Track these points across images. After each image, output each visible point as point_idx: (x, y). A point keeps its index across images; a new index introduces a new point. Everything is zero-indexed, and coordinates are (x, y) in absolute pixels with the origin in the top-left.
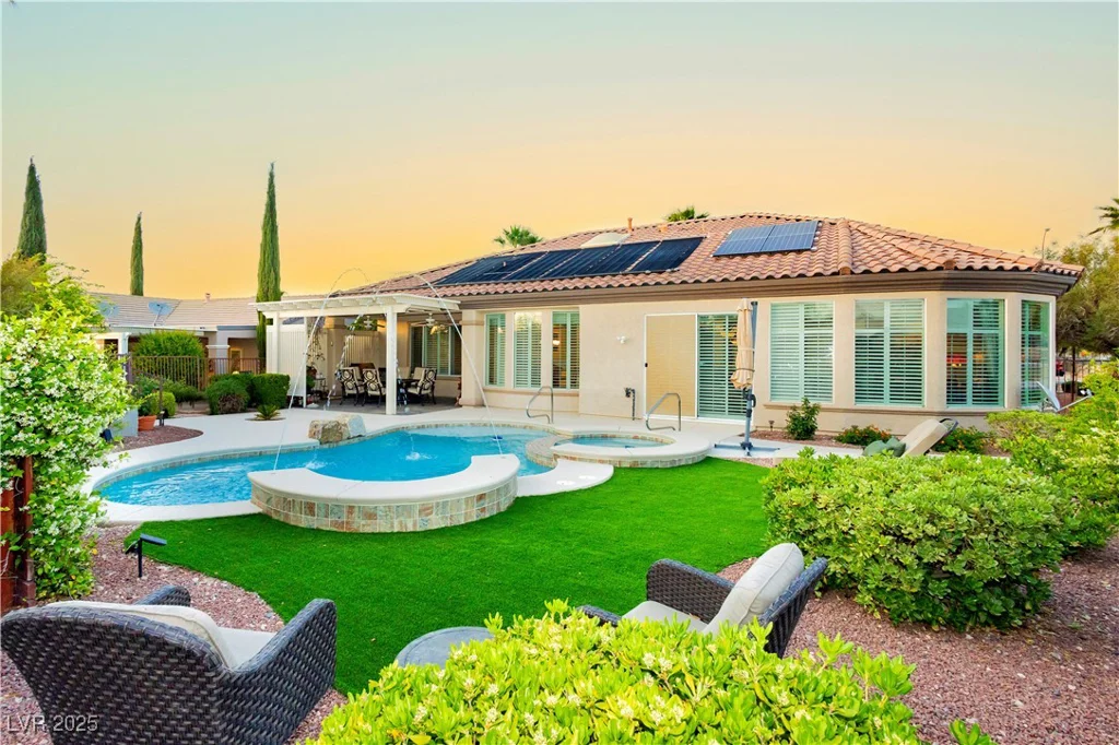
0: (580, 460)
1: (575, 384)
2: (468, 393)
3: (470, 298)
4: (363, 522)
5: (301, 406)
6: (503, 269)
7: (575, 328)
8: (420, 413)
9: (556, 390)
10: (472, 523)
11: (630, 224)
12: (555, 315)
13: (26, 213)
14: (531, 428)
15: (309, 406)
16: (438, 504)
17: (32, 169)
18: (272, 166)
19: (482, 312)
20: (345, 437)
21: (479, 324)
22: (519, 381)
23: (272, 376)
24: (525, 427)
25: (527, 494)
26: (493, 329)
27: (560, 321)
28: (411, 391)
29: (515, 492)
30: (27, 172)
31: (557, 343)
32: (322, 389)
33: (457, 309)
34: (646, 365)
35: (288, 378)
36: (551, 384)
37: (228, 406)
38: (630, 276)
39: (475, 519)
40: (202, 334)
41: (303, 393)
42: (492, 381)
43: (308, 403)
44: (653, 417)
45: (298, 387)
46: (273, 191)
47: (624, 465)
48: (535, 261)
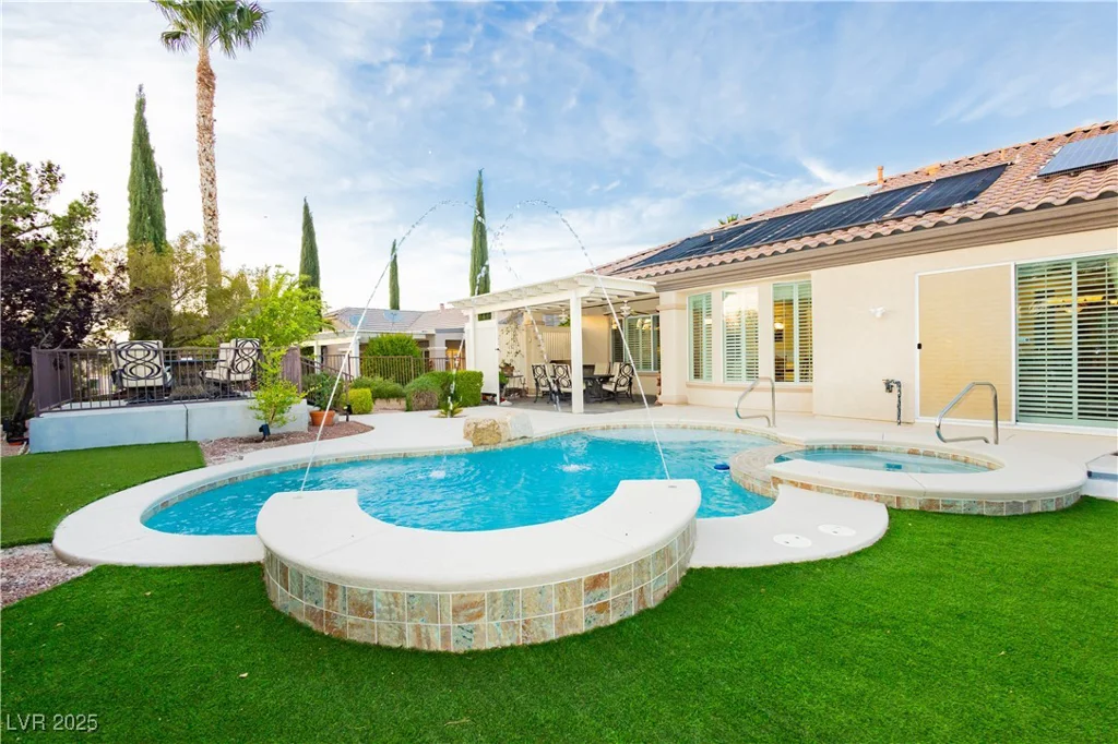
0: (820, 489)
1: (805, 376)
2: (669, 391)
3: (668, 277)
4: (351, 619)
5: (496, 404)
6: (710, 243)
7: (806, 303)
8: (612, 411)
9: (778, 385)
10: (575, 638)
11: (881, 174)
12: (777, 288)
13: (304, 245)
14: (744, 432)
15: (503, 403)
16: (493, 598)
17: (306, 208)
18: (480, 172)
19: (684, 293)
20: (503, 439)
21: (680, 307)
22: (730, 375)
23: (469, 373)
24: (736, 431)
25: (712, 563)
26: (697, 314)
27: (785, 296)
28: (605, 387)
29: (687, 559)
30: (302, 210)
31: (780, 326)
32: (521, 387)
33: (653, 291)
34: (920, 346)
35: (481, 375)
36: (773, 377)
37: (422, 402)
38: (890, 223)
39: (582, 628)
40: (424, 337)
41: (496, 390)
42: (697, 375)
43: (502, 400)
44: (946, 421)
45: (491, 384)
46: (482, 197)
47: (907, 506)
48: (749, 231)
